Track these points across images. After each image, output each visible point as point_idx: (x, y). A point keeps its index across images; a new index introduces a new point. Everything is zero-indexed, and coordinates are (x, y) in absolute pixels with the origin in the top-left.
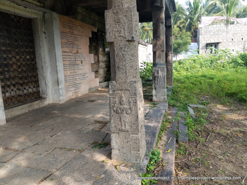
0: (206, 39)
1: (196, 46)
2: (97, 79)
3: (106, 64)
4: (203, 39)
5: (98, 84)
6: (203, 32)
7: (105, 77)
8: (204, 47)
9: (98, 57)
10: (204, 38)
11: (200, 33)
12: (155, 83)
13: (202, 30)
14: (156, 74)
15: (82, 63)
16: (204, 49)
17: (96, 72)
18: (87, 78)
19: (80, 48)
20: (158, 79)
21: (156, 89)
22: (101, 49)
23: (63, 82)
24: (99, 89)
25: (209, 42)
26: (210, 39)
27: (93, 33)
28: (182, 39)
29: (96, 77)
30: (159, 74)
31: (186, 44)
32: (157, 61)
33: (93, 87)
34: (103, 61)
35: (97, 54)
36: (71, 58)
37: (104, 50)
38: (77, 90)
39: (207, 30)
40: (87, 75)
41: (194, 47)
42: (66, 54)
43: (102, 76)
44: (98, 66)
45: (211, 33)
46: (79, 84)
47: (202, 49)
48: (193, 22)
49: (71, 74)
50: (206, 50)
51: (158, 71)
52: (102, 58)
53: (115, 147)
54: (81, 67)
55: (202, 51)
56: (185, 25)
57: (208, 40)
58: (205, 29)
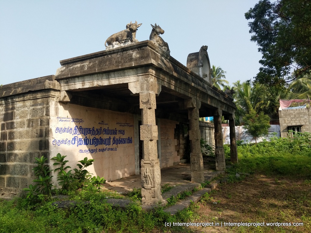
0: (287, 122)
1: (278, 129)
2: (178, 156)
3: (185, 146)
4: (283, 122)
5: (179, 160)
6: (282, 115)
7: (184, 156)
8: (285, 129)
9: (179, 141)
10: (285, 121)
11: (280, 116)
12: (217, 159)
13: (282, 113)
14: (217, 153)
15: (170, 145)
16: (285, 132)
17: (178, 151)
18: (173, 155)
19: (169, 136)
20: (219, 156)
21: (217, 162)
22: (181, 135)
23: (161, 156)
24: (180, 164)
25: (290, 125)
26: (291, 122)
27: (177, 125)
28: (260, 122)
29: (178, 155)
30: (219, 153)
31: (263, 127)
32: (218, 145)
33: (176, 162)
34: (183, 143)
35: (178, 139)
36: (165, 142)
37: (183, 136)
38: (167, 163)
39: (286, 113)
40: (173, 153)
41: (276, 130)
42: (163, 140)
43: (181, 154)
44: (179, 147)
45: (291, 116)
46: (168, 158)
47: (283, 131)
48: (275, 103)
49: (164, 152)
50: (287, 133)
51: (218, 151)
52: (182, 141)
53: (192, 177)
54: (169, 148)
55: (284, 133)
56: (266, 106)
57: (288, 123)
58: (285, 112)
